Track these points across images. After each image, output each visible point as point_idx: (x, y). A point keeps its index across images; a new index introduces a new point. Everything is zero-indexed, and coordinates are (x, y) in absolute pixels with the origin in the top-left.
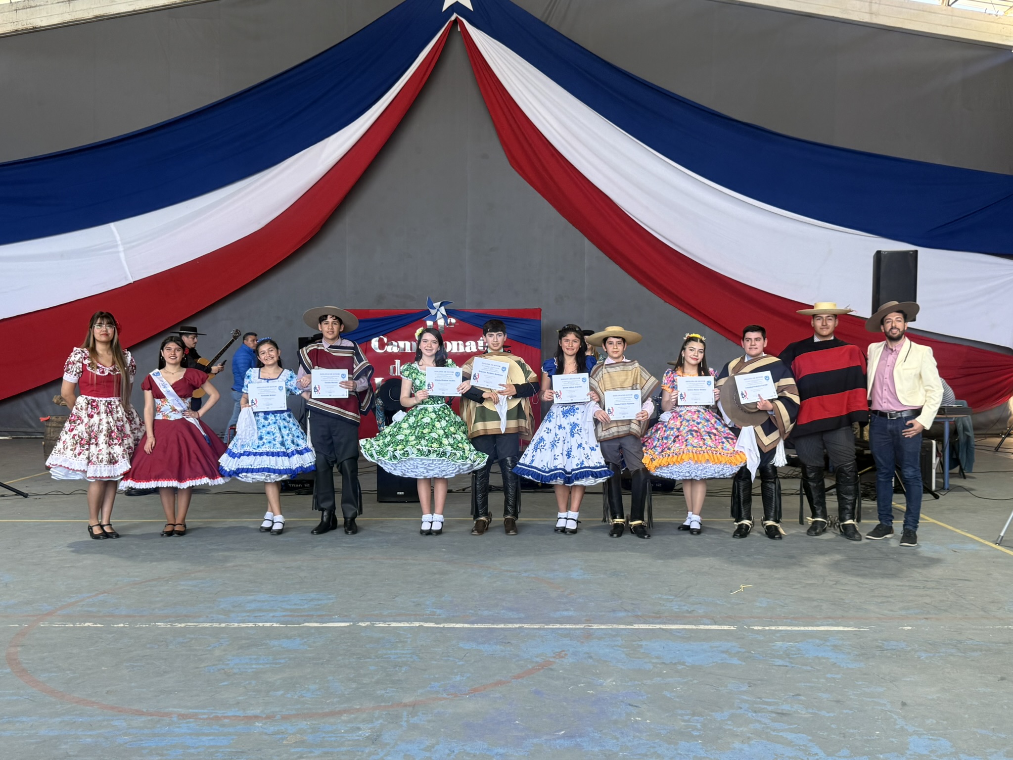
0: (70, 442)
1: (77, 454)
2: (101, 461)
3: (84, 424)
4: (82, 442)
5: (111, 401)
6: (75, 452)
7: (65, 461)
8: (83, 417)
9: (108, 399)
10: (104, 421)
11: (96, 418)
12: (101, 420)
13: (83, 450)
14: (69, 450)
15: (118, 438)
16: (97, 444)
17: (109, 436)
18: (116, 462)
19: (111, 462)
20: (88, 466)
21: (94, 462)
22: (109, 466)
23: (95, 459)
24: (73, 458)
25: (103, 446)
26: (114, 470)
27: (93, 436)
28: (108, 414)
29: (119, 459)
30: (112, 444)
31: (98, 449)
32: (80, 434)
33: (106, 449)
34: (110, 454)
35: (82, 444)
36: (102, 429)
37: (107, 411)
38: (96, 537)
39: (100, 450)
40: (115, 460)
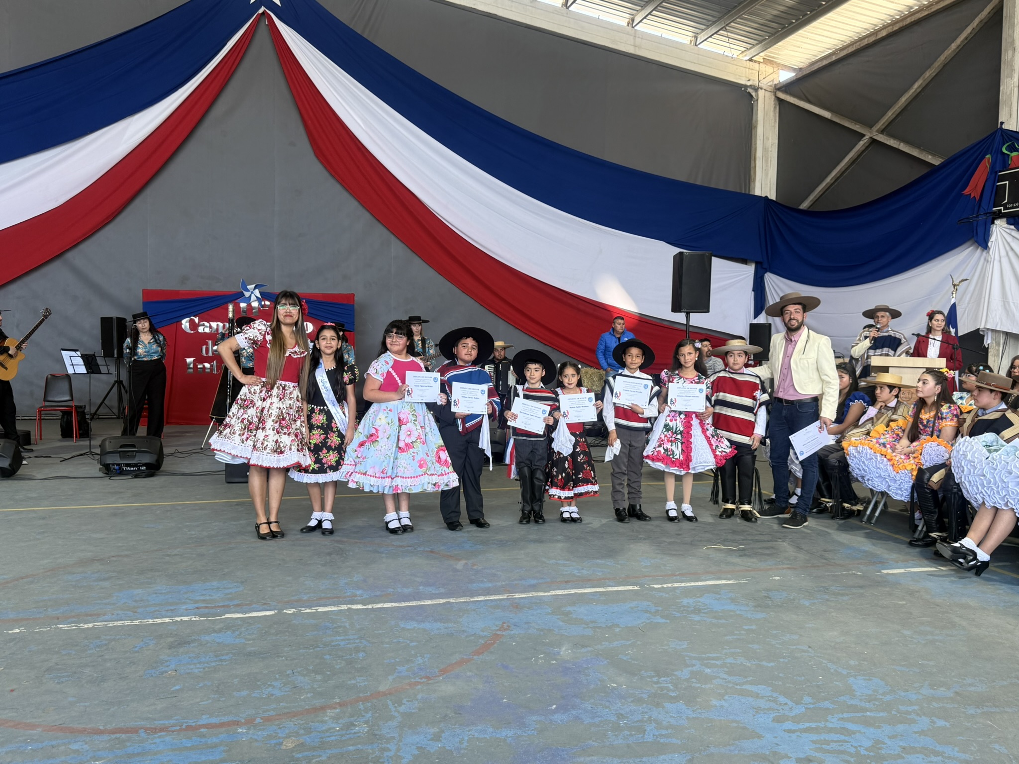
0: (238, 427)
1: (244, 439)
2: (265, 449)
3: (255, 408)
4: (251, 426)
5: (285, 386)
6: (243, 437)
7: (234, 448)
8: (255, 401)
9: (283, 383)
10: (275, 406)
11: (269, 401)
12: (271, 403)
13: (251, 436)
14: (237, 435)
15: (288, 427)
16: (263, 429)
17: (278, 423)
18: (282, 452)
19: (275, 451)
20: (252, 453)
21: (258, 448)
22: (273, 455)
23: (259, 445)
24: (242, 444)
25: (270, 432)
26: (279, 461)
27: (261, 420)
28: (281, 399)
29: (285, 451)
30: (281, 433)
31: (264, 434)
32: (250, 418)
33: (272, 436)
34: (277, 441)
35: (250, 428)
36: (271, 413)
37: (281, 396)
38: (263, 537)
39: (266, 436)
40: (281, 450)
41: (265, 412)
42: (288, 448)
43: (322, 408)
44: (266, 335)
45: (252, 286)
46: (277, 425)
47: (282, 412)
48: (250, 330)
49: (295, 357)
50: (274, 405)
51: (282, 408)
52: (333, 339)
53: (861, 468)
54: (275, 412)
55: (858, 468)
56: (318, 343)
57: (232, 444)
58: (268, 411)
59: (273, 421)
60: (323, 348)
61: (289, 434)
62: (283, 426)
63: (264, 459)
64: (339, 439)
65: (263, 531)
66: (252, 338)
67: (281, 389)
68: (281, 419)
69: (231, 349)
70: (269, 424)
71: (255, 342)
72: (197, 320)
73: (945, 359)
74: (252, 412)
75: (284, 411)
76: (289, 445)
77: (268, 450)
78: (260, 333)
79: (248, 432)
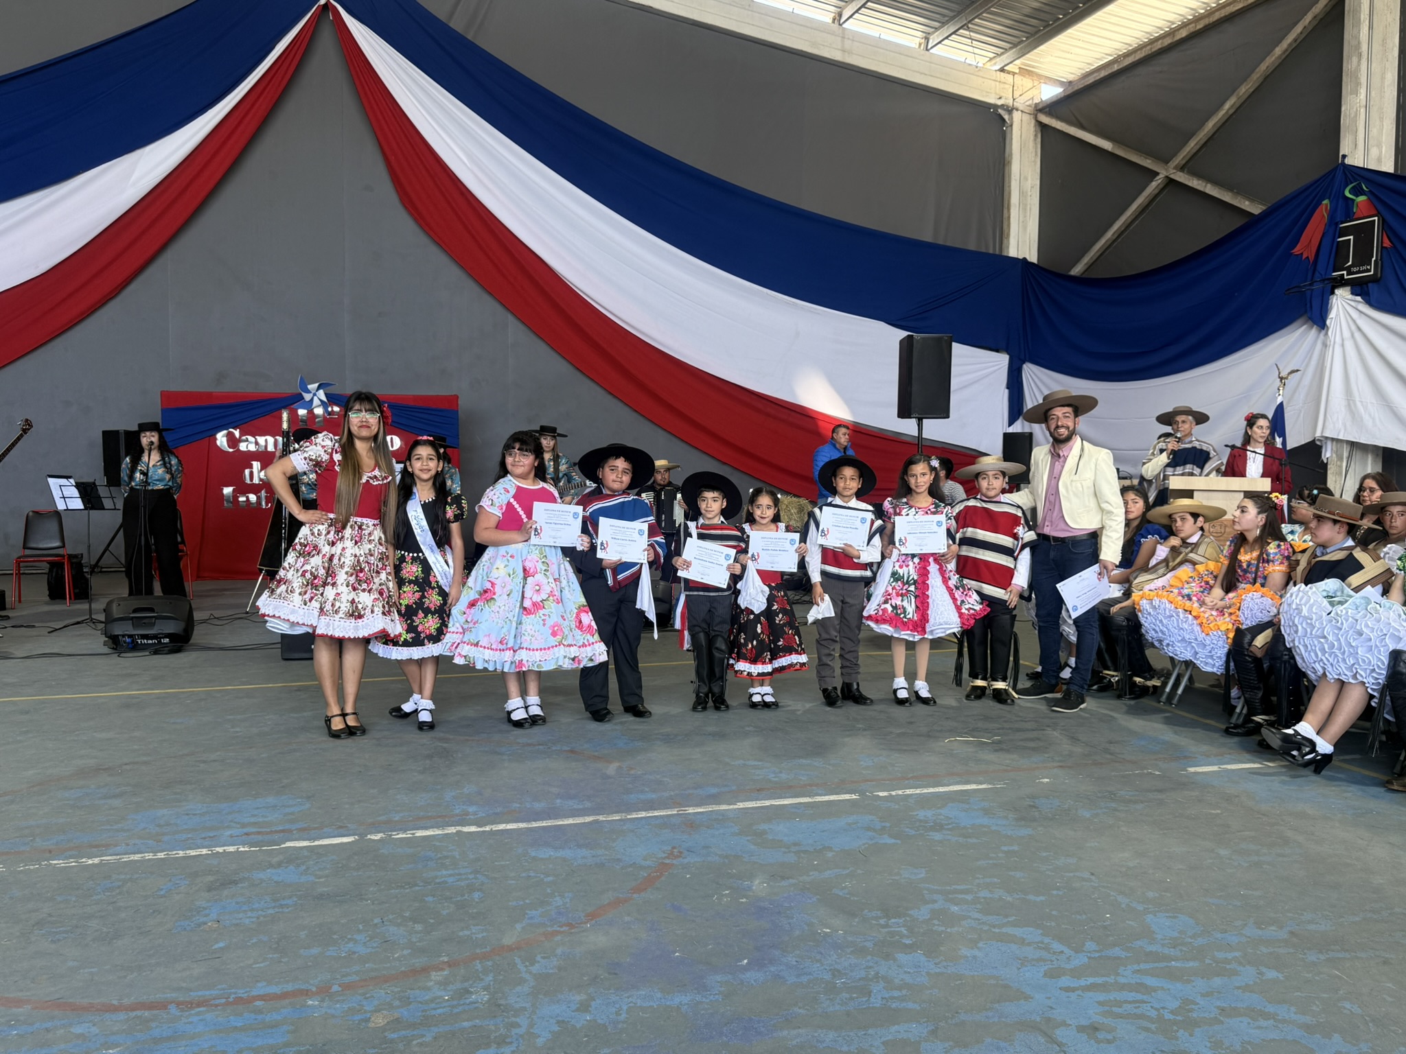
0: (297, 583)
1: (307, 599)
2: (337, 612)
3: (321, 555)
4: (316, 581)
5: (362, 524)
6: (305, 597)
7: (293, 612)
8: (321, 546)
9: (359, 519)
10: (348, 552)
11: (339, 546)
12: (344, 549)
13: (316, 595)
14: (296, 594)
15: (368, 581)
16: (334, 584)
17: (354, 576)
18: (360, 617)
19: (352, 615)
20: (319, 619)
21: (327, 611)
22: (348, 621)
23: (328, 607)
24: (304, 606)
25: (343, 589)
26: (356, 629)
27: (330, 572)
28: (356, 543)
29: (365, 614)
30: (358, 589)
31: (335, 591)
32: (313, 570)
33: (346, 595)
34: (353, 602)
35: (315, 584)
36: (344, 563)
37: (357, 538)
38: (335, 735)
39: (338, 594)
40: (359, 614)
41: (335, 561)
42: (368, 611)
43: (415, 555)
44: (334, 454)
45: (314, 386)
46: (352, 579)
47: (358, 561)
48: (311, 447)
49: (375, 484)
51: (358, 555)
52: (431, 459)
53: (1157, 629)
54: (348, 561)
55: (1154, 630)
56: (411, 465)
57: (291, 606)
58: (339, 559)
59: (347, 573)
60: (417, 472)
61: (369, 591)
62: (360, 580)
63: (336, 627)
64: (440, 598)
65: (336, 726)
66: (314, 458)
67: (357, 528)
68: (357, 570)
69: (285, 474)
70: (341, 577)
71: (318, 464)
72: (237, 433)
73: (1269, 479)
74: (316, 561)
75: (361, 559)
76: (370, 606)
77: (341, 614)
78: (325, 451)
79: (312, 589)
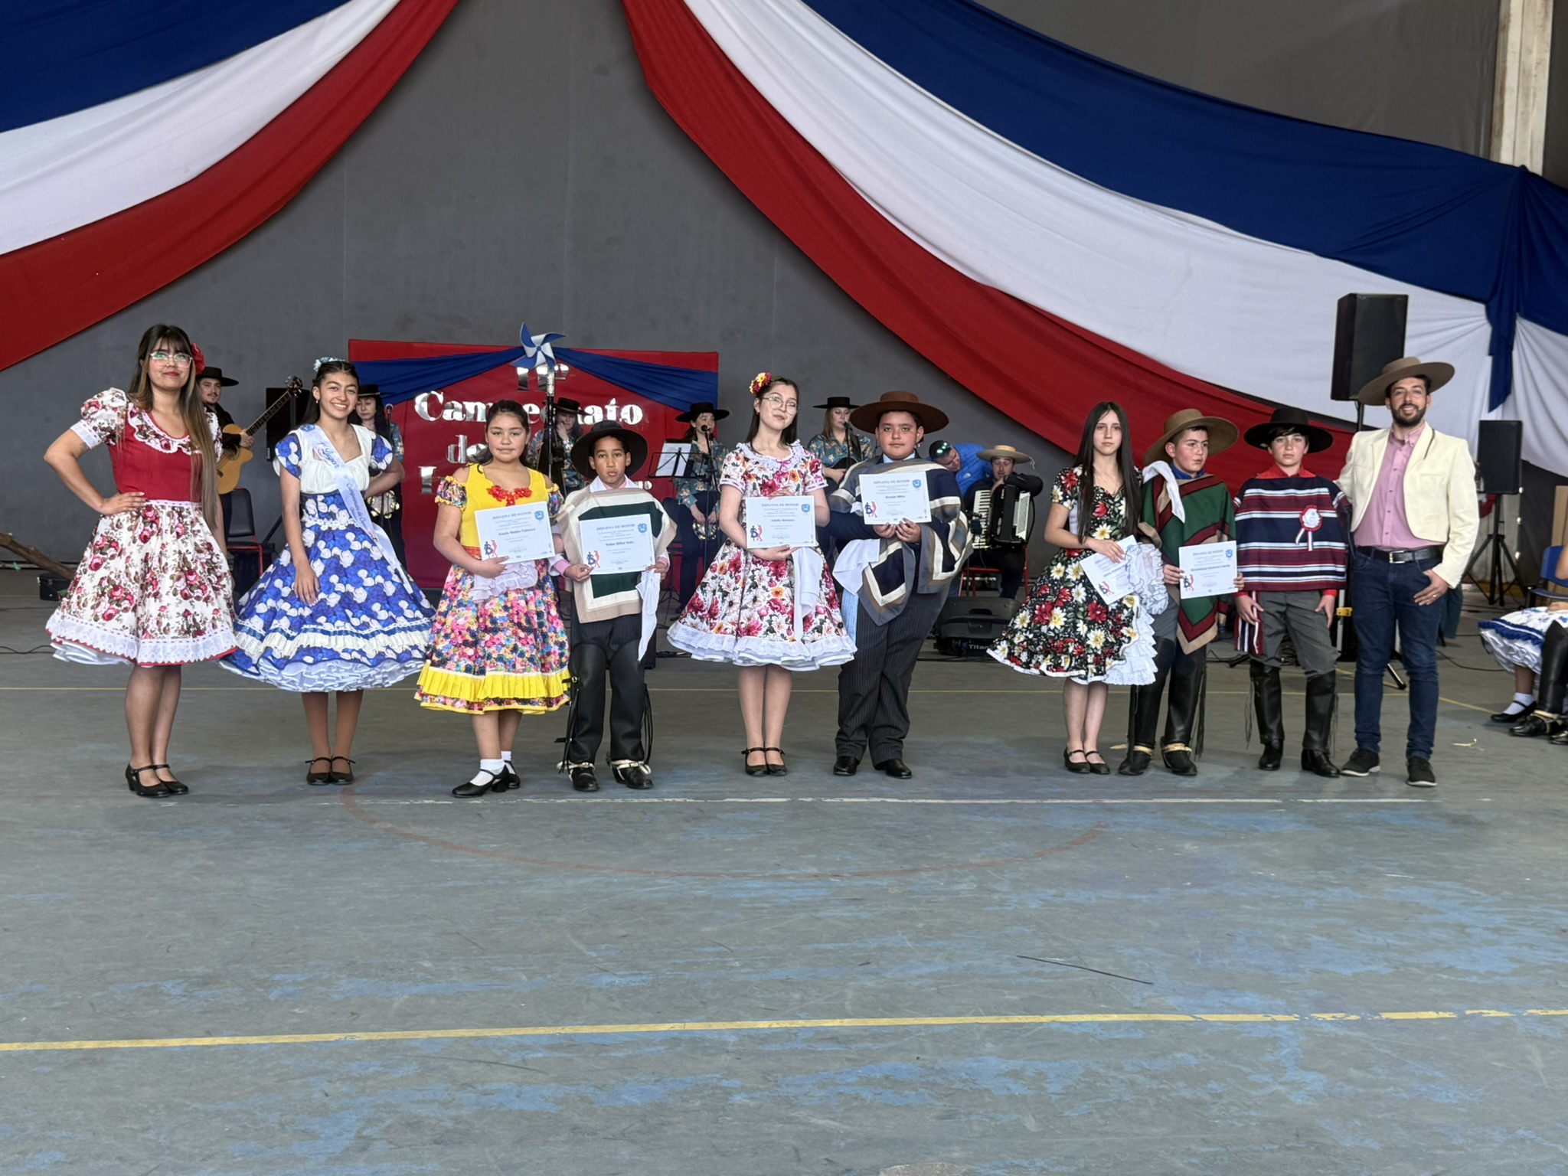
1: (100, 616)
4: (117, 594)
5: (183, 509)
8: (123, 543)
10: (170, 550)
13: (117, 611)
15: (203, 586)
17: (183, 580)
18: (199, 632)
19: (188, 632)
21: (152, 632)
22: (184, 640)
23: (151, 625)
25: (168, 599)
27: (148, 582)
28: (178, 536)
29: (205, 629)
30: (191, 597)
32: (112, 577)
33: (175, 607)
34: (186, 613)
36: (166, 564)
37: (178, 530)
38: (147, 793)
39: (163, 608)
40: (199, 628)
41: (154, 563)
42: (209, 623)
44: (130, 418)
46: (181, 585)
47: (185, 559)
50: (168, 548)
51: (184, 551)
54: (172, 561)
58: (160, 560)
59: (172, 577)
61: (207, 601)
62: (191, 585)
65: (146, 781)
66: (106, 425)
67: (177, 516)
68: (186, 572)
70: (166, 584)
71: (112, 434)
74: (118, 564)
76: (210, 619)
77: (172, 633)
